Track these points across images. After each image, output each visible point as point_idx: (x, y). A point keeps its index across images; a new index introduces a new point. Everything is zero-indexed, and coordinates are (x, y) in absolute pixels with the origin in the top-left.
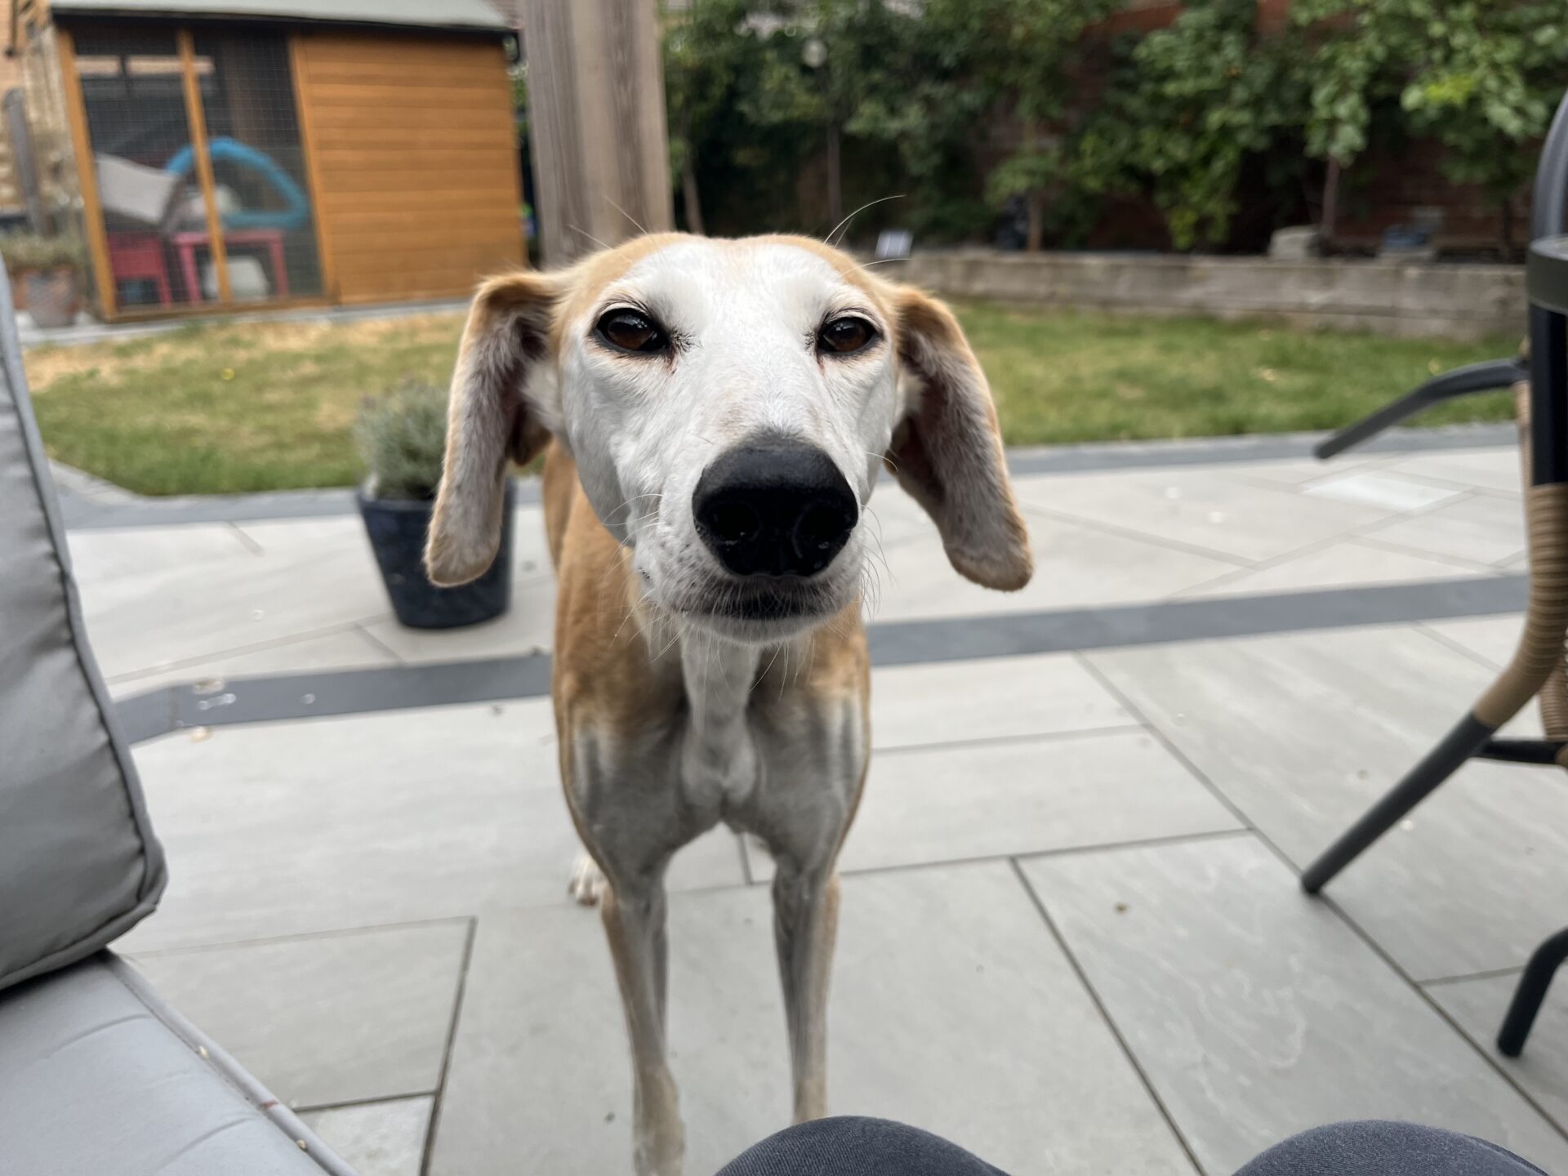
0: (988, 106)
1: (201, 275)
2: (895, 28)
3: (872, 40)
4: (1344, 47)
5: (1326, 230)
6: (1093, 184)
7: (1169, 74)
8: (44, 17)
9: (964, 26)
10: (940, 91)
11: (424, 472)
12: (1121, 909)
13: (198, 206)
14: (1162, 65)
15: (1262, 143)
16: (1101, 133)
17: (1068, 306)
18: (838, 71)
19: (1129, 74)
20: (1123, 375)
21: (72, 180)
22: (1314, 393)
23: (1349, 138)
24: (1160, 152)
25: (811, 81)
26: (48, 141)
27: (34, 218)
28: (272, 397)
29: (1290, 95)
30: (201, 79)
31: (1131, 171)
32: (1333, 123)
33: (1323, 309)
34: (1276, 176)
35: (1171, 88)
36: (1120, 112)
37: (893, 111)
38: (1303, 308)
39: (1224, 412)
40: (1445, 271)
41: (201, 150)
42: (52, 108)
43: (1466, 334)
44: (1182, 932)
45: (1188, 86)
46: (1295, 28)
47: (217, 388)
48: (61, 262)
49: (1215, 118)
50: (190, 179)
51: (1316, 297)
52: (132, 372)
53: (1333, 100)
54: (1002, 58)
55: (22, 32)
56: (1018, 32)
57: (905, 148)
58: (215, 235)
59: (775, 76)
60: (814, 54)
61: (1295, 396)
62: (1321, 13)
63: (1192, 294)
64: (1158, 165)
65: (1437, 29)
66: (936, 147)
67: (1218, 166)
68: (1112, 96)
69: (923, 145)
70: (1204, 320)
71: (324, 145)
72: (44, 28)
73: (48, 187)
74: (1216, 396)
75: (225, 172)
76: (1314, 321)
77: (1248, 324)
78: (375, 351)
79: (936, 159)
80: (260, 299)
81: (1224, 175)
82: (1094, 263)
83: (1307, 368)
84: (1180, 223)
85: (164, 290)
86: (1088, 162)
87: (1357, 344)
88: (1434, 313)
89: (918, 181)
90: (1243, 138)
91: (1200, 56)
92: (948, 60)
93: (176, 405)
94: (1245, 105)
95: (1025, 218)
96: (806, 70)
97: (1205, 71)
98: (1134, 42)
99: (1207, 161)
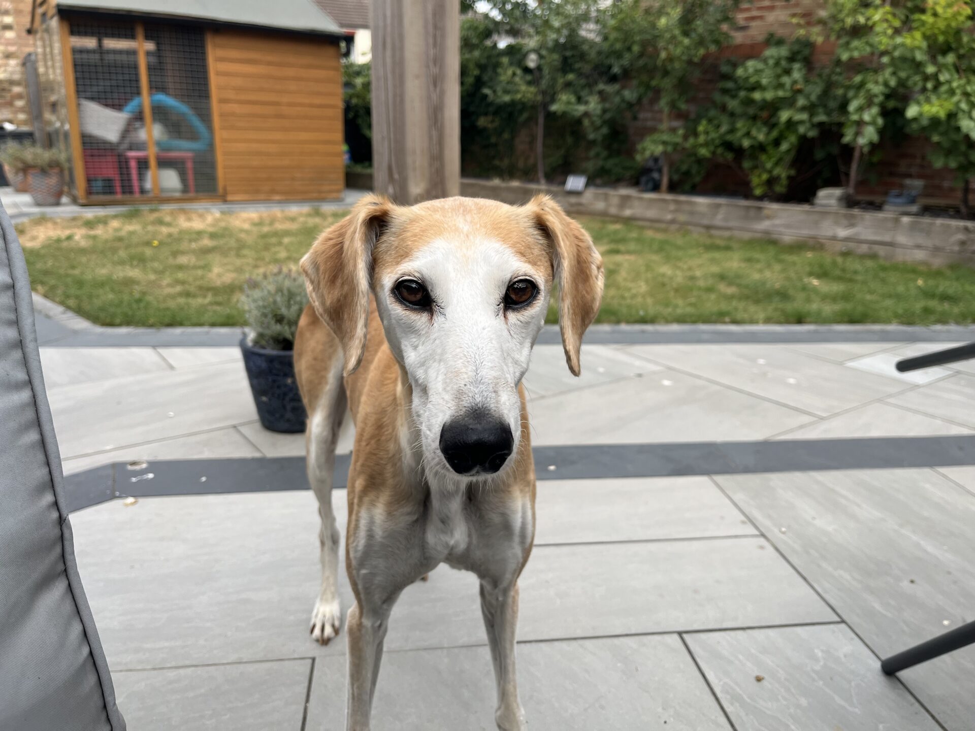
0: (640, 100)
1: (141, 177)
2: (585, 47)
3: (568, 54)
4: (870, 77)
5: (851, 190)
6: (704, 152)
7: (757, 87)
8: (52, 11)
9: (629, 49)
10: (611, 89)
11: (286, 331)
12: (759, 679)
13: (142, 135)
14: (753, 80)
15: (812, 134)
16: (710, 121)
17: (684, 228)
18: (546, 71)
19: (730, 85)
20: (722, 277)
21: (63, 111)
22: (846, 297)
23: (869, 135)
24: (748, 134)
25: (529, 77)
26: (49, 87)
27: (37, 135)
28: (183, 260)
29: (833, 104)
30: (148, 53)
31: (728, 146)
32: (860, 123)
33: (846, 239)
34: (819, 154)
35: (757, 96)
36: (723, 108)
37: (579, 100)
38: (834, 238)
39: (789, 307)
40: (926, 220)
41: (146, 99)
42: (53, 67)
43: (938, 262)
44: (803, 702)
45: (769, 95)
46: (838, 62)
47: (148, 252)
48: (54, 165)
49: (784, 116)
50: (139, 117)
51: (842, 233)
52: (94, 237)
53: (861, 109)
54: (651, 71)
55: (38, 18)
56: (663, 55)
57: (586, 122)
58: (152, 153)
59: (508, 72)
60: (532, 61)
61: (834, 298)
62: (856, 54)
63: (765, 225)
64: (746, 143)
65: (930, 69)
66: (605, 122)
67: (784, 146)
68: (718, 97)
69: (598, 122)
70: (769, 241)
71: (222, 101)
72: (52, 17)
73: (48, 116)
74: (783, 295)
75: (160, 113)
76: (840, 247)
77: (798, 247)
78: (247, 232)
79: (605, 130)
80: (178, 195)
81: (788, 151)
82: (702, 202)
83: (840, 279)
84: (757, 180)
85: (118, 184)
86: (702, 139)
87: (870, 263)
88: (918, 247)
89: (593, 143)
90: (802, 130)
91: (778, 76)
92: (616, 70)
93: (122, 263)
94: (803, 109)
95: (660, 171)
96: (527, 70)
97: (781, 86)
98: (735, 66)
99: (777, 143)
